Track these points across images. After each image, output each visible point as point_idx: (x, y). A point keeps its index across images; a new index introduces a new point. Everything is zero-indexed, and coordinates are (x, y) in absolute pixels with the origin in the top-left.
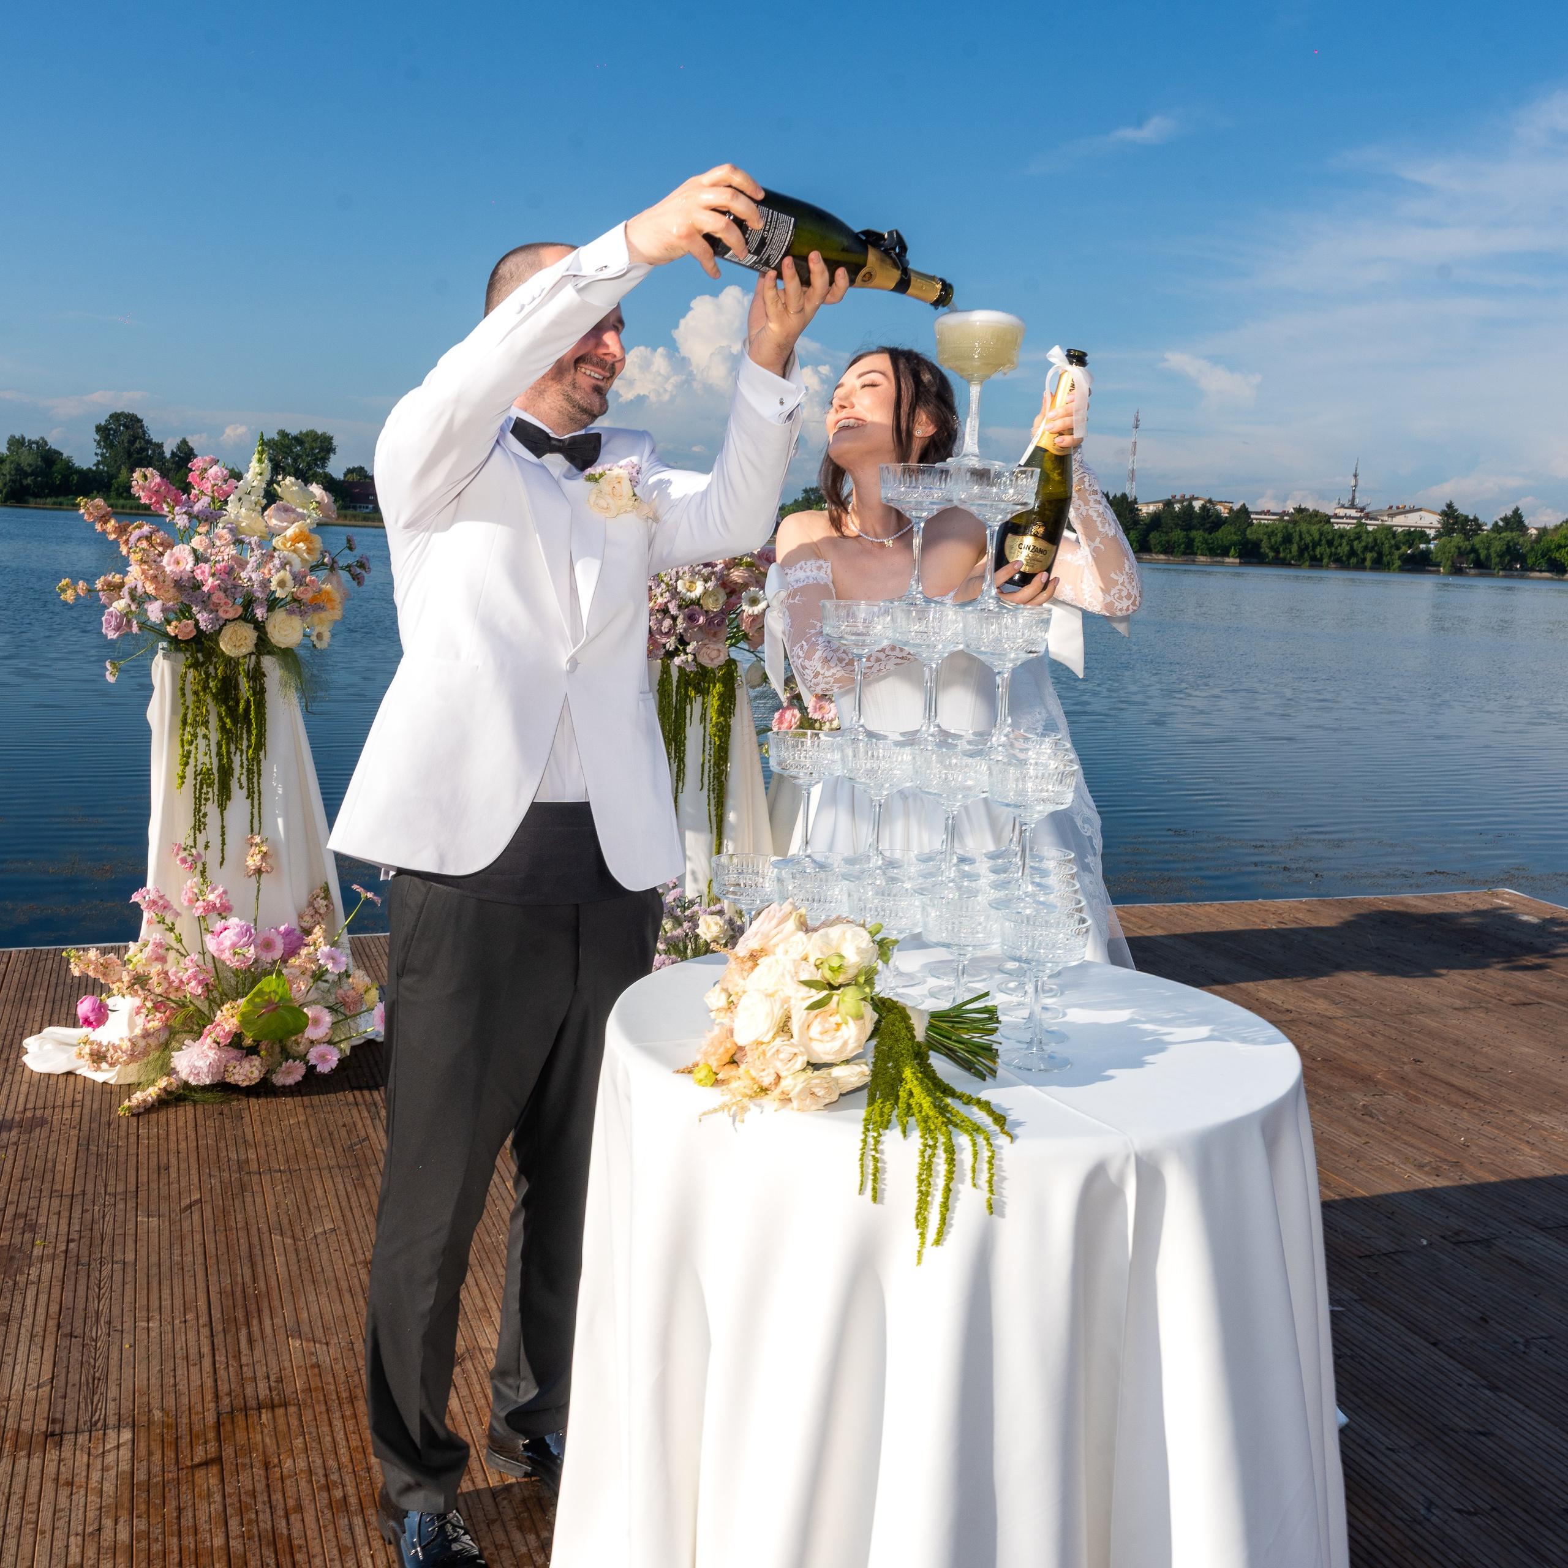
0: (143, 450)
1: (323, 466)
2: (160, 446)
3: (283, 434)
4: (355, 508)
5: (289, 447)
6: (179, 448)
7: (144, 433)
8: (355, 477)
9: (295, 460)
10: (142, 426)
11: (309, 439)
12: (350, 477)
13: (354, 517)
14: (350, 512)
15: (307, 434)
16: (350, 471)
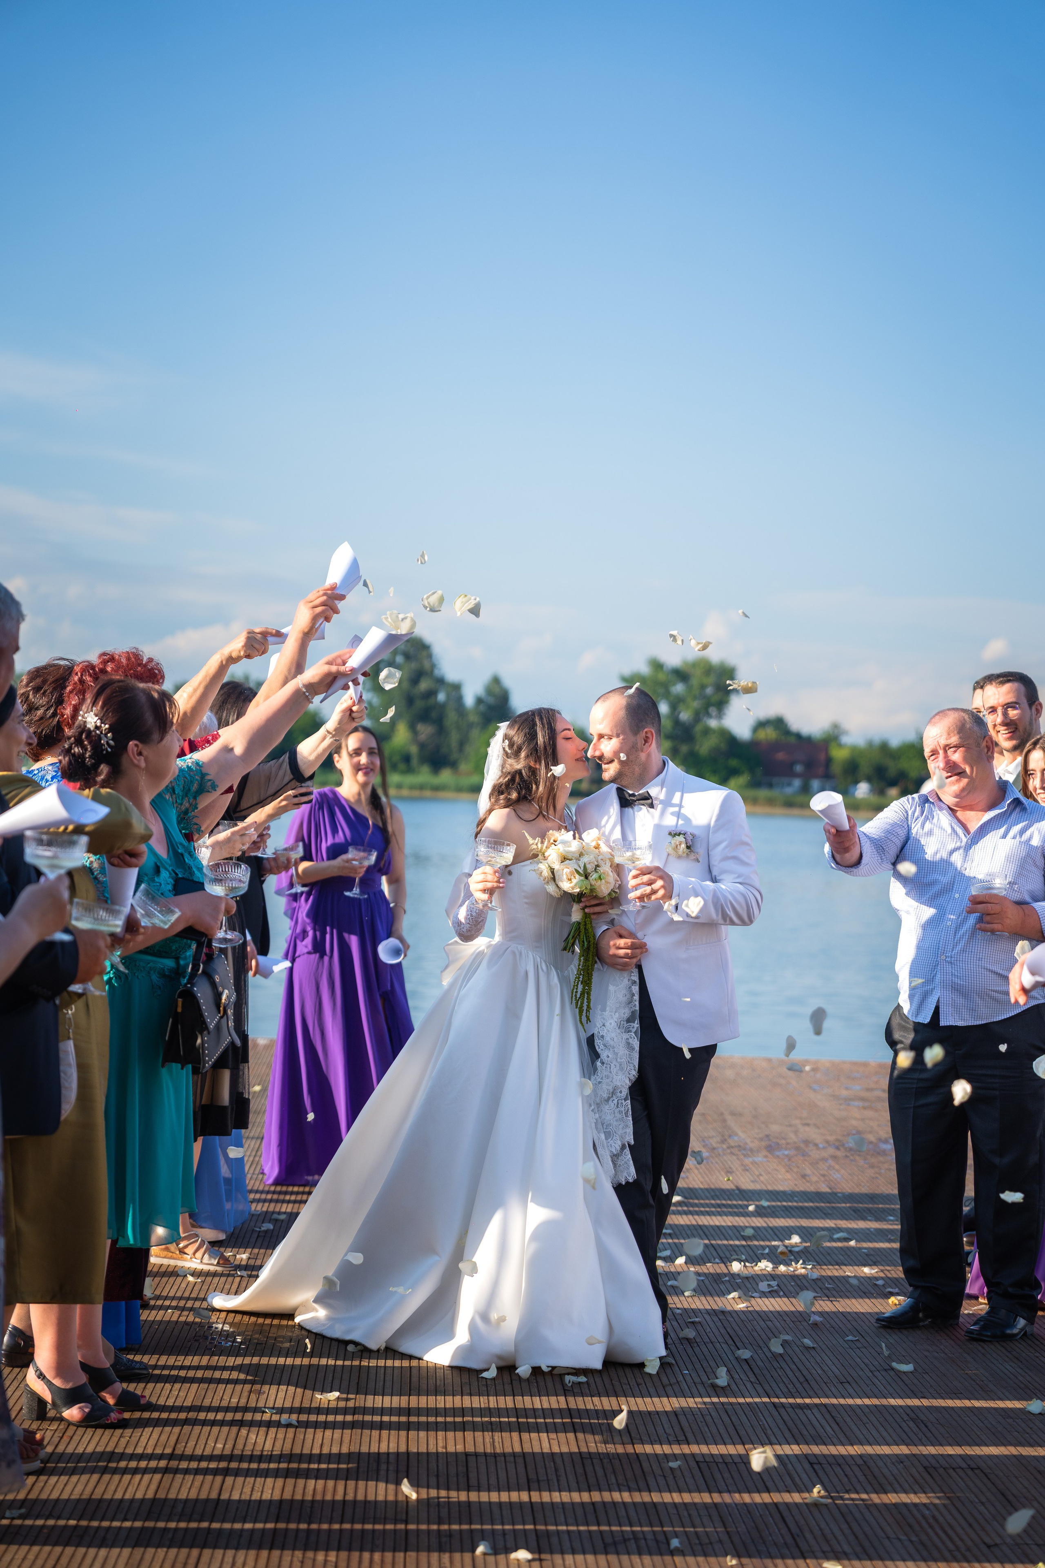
0: (431, 693)
1: (720, 715)
2: (456, 688)
3: (657, 665)
4: (770, 786)
5: (665, 687)
6: (489, 691)
7: (433, 666)
8: (769, 734)
9: (674, 708)
10: (430, 656)
11: (698, 672)
12: (762, 735)
13: (771, 802)
14: (763, 793)
15: (695, 664)
16: (761, 725)
